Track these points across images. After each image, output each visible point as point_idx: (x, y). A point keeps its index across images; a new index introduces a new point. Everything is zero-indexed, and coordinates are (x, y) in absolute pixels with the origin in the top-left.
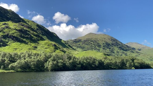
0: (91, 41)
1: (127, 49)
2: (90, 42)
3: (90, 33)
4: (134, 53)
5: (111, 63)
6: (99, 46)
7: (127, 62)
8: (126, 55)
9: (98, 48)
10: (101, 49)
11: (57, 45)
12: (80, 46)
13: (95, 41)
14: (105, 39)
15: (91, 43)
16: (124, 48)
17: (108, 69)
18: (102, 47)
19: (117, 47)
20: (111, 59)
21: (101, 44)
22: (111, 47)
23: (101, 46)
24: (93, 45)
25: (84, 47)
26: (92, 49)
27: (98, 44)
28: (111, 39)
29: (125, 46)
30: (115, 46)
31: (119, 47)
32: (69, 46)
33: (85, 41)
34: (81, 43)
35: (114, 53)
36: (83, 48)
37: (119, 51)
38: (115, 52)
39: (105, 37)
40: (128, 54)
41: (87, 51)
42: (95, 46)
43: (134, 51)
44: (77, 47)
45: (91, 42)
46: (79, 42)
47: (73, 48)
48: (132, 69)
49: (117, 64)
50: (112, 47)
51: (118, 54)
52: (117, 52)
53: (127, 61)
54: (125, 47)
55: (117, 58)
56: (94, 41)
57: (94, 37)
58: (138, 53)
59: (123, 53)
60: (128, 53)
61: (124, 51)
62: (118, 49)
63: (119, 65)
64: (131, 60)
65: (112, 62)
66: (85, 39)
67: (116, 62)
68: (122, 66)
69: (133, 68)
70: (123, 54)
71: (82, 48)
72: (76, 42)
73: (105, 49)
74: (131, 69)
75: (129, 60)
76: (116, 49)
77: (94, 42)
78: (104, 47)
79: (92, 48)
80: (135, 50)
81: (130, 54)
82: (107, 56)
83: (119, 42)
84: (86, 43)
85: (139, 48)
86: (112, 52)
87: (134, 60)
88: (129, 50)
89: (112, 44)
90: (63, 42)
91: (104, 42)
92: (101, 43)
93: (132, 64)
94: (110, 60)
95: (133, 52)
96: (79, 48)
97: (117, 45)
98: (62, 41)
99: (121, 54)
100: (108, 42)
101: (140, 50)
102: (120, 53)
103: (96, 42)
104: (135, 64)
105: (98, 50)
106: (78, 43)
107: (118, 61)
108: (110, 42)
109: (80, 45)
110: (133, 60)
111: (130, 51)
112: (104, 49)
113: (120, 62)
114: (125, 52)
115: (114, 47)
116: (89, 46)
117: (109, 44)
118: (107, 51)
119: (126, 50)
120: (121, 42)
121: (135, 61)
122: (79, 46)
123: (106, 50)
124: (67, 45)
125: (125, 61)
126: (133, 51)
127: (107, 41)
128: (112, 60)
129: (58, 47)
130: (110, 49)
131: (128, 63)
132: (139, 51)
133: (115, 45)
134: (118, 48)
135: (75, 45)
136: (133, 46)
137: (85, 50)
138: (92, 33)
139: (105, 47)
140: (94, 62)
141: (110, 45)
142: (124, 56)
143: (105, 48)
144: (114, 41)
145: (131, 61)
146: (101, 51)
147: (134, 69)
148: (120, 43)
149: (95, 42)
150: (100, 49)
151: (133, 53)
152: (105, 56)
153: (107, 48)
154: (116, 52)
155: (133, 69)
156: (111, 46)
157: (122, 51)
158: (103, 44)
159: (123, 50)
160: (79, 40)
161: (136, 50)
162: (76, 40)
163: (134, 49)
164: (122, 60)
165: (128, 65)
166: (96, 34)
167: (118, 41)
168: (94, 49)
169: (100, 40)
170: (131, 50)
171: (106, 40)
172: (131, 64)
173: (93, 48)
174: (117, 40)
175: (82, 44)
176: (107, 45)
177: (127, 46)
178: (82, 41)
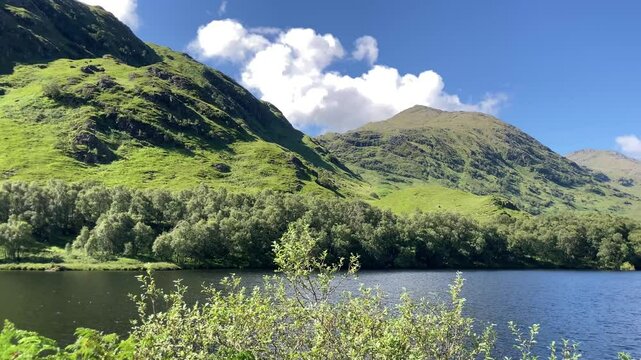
0: (422, 142)
1: (576, 178)
2: (417, 144)
3: (416, 106)
4: (604, 195)
5: (535, 240)
6: (456, 163)
7: (599, 240)
8: (569, 204)
9: (449, 171)
10: (462, 175)
11: (303, 161)
12: (376, 162)
13: (438, 141)
14: (479, 131)
15: (422, 151)
16: (562, 175)
17: (521, 267)
18: (467, 166)
19: (532, 170)
20: (532, 226)
21: (464, 157)
22: (507, 168)
23: (462, 163)
24: (428, 158)
25: (389, 166)
26: (424, 175)
27: (452, 153)
28: (508, 135)
29: (566, 166)
30: (523, 164)
31: (541, 171)
32: (334, 160)
33: (396, 141)
34: (379, 149)
35: (517, 192)
36: (385, 170)
37: (538, 185)
38: (523, 189)
39: (479, 126)
40: (578, 199)
41: (403, 181)
42: (439, 165)
43: (604, 190)
44: (363, 166)
45: (421, 146)
46: (370, 144)
47: (350, 172)
48: (624, 270)
49: (559, 245)
50: (511, 170)
51: (536, 199)
52: (531, 190)
53: (601, 234)
54: (567, 172)
55: (557, 219)
56: (433, 143)
57: (434, 123)
58: (621, 196)
59: (557, 196)
60: (580, 195)
61: (561, 188)
62: (535, 178)
63: (568, 250)
64: (618, 231)
65: (539, 238)
66: (397, 133)
67: (555, 238)
68: (580, 256)
69: (626, 265)
70: (556, 201)
71: (380, 169)
72: (358, 144)
73: (480, 176)
74: (617, 269)
75: (610, 230)
76: (526, 178)
77: (432, 146)
78: (476, 166)
79: (425, 171)
80: (606, 183)
81: (584, 199)
82: (509, 211)
83: (541, 147)
84: (398, 149)
85: (622, 175)
86: (509, 189)
87: (628, 231)
88: (581, 183)
89: (512, 157)
90: (310, 145)
91: (475, 148)
92: (463, 150)
93: (623, 247)
94: (526, 229)
95: (598, 192)
96: (371, 169)
97: (533, 162)
98: (305, 140)
99: (548, 200)
100: (493, 147)
101: (628, 184)
102: (543, 194)
103: (443, 147)
104: (636, 248)
105: (452, 180)
106: (368, 150)
107: (564, 234)
108: (502, 147)
109: (374, 155)
110: (625, 231)
111: (588, 186)
112: (475, 175)
113: (569, 237)
114: (565, 191)
115: (518, 168)
116: (411, 164)
117: (499, 156)
118: (486, 184)
119: (570, 185)
120: (549, 150)
121: (632, 236)
122: (370, 159)
123: (484, 182)
124: (327, 156)
125: (591, 235)
126: (599, 186)
127: (489, 142)
128: (535, 228)
129: (308, 170)
130: (499, 175)
131: (605, 242)
132: (623, 189)
133: (522, 161)
134: (535, 174)
135: (351, 156)
136: (596, 166)
137: (394, 180)
138: (426, 107)
139: (481, 166)
140: (467, 237)
141: (504, 161)
142: (560, 206)
143: (482, 172)
144: (520, 142)
145: (617, 236)
146: (461, 183)
147: (632, 268)
148: (545, 153)
149: (439, 147)
150: (459, 175)
151: (598, 197)
152: (502, 211)
153: (489, 173)
154: (529, 192)
155: (628, 270)
156: (507, 164)
157: (553, 185)
158: (473, 153)
159: (557, 181)
160: (371, 138)
161: (613, 185)
162: (357, 135)
163: (602, 178)
164: (578, 231)
165: (603, 251)
166: (440, 112)
167: (537, 142)
168: (434, 176)
169: (459, 137)
170: (590, 182)
171: (484, 137)
172: (618, 249)
173: (428, 170)
174: (531, 140)
175: (384, 154)
176: (490, 161)
177: (574, 164)
178: (384, 139)
